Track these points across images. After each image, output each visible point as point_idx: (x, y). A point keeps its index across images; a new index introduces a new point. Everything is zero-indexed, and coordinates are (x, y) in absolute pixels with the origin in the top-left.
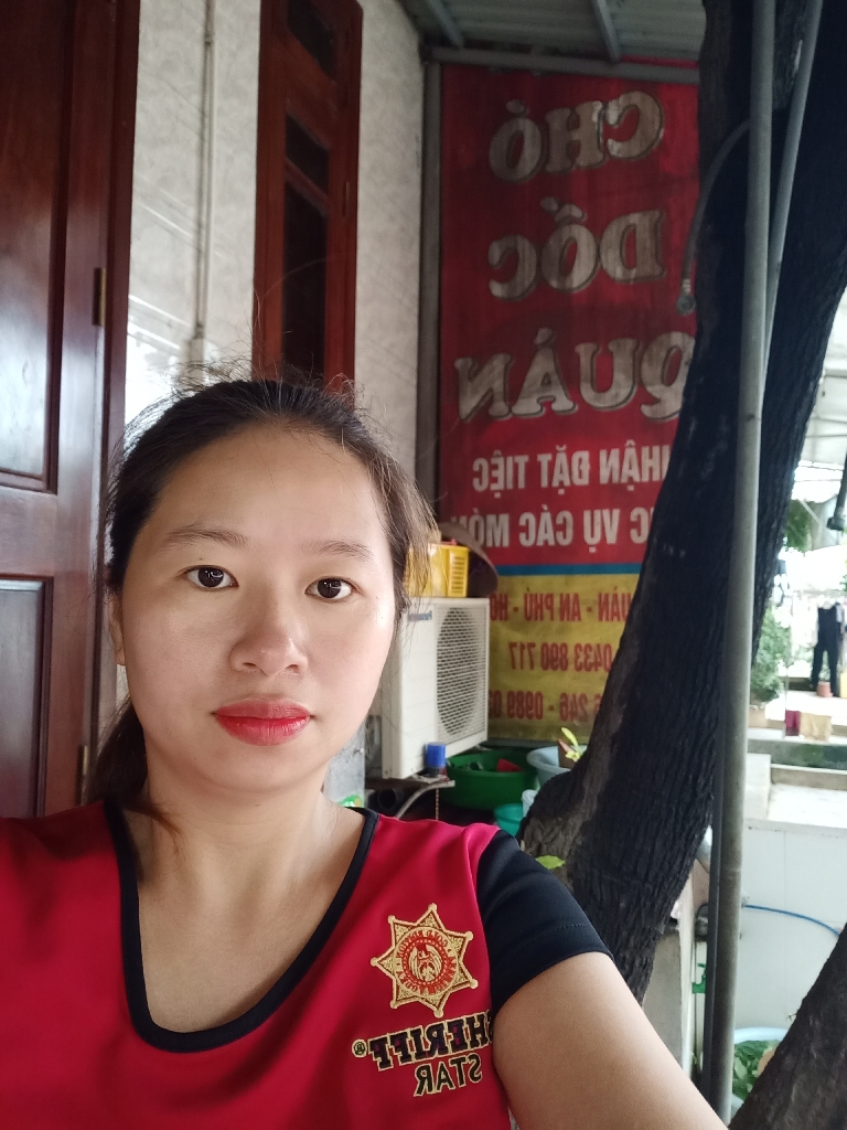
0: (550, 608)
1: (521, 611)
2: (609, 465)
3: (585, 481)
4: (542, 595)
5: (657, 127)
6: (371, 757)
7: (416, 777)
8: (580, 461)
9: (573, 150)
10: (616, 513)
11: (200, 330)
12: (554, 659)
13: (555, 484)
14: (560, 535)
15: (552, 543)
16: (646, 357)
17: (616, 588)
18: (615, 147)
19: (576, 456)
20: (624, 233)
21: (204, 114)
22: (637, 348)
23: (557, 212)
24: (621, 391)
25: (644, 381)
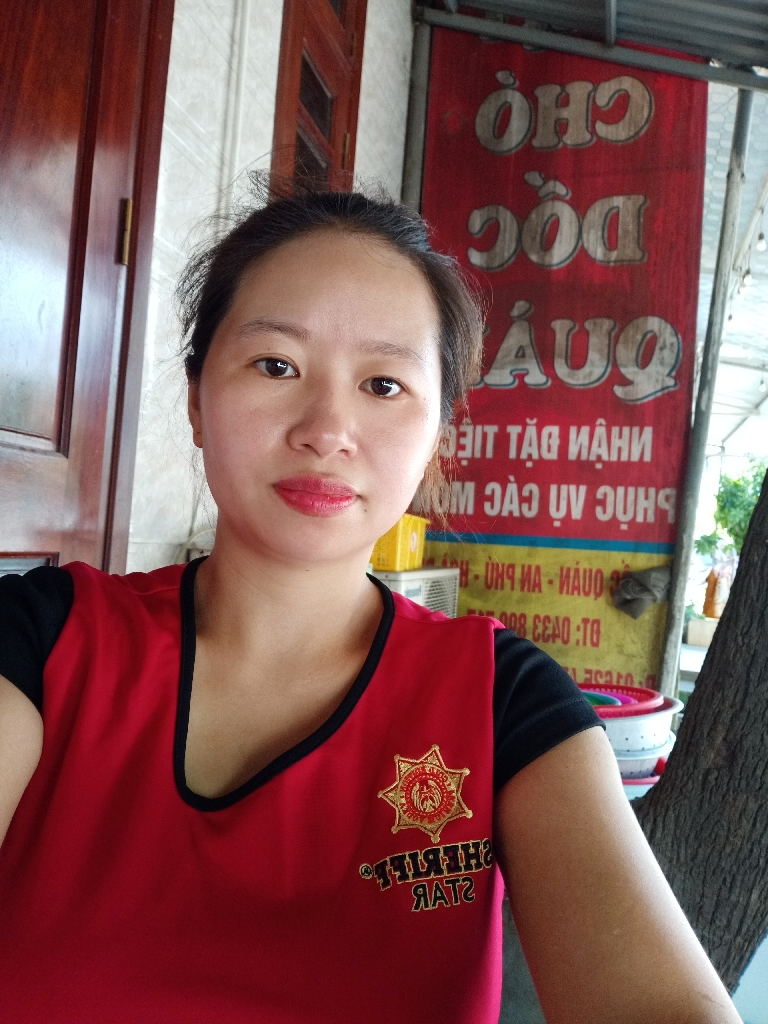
0: (512, 578)
1: (482, 579)
2: (581, 443)
3: (553, 456)
4: (503, 565)
5: (646, 113)
8: (550, 436)
9: (561, 127)
10: (583, 489)
13: (524, 456)
14: (525, 506)
15: (516, 514)
16: (621, 339)
17: (578, 563)
18: (602, 129)
19: (546, 431)
20: (607, 215)
22: (613, 328)
23: (541, 187)
24: (595, 369)
25: (619, 362)
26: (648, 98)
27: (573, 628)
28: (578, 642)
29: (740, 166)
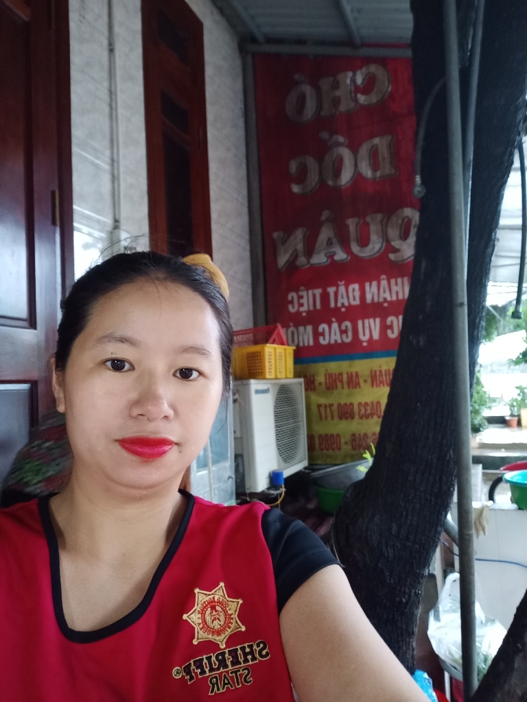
0: (341, 381)
1: (324, 385)
2: (372, 291)
3: (357, 302)
4: (335, 374)
5: (386, 85)
6: (238, 481)
7: (266, 491)
8: (354, 290)
9: (336, 102)
10: (378, 320)
11: (117, 224)
13: (339, 305)
14: (344, 336)
15: (339, 341)
16: (389, 224)
17: (380, 367)
18: (362, 98)
19: (351, 287)
20: (370, 150)
21: (112, 93)
22: (383, 219)
23: (329, 139)
24: (375, 246)
25: (389, 239)
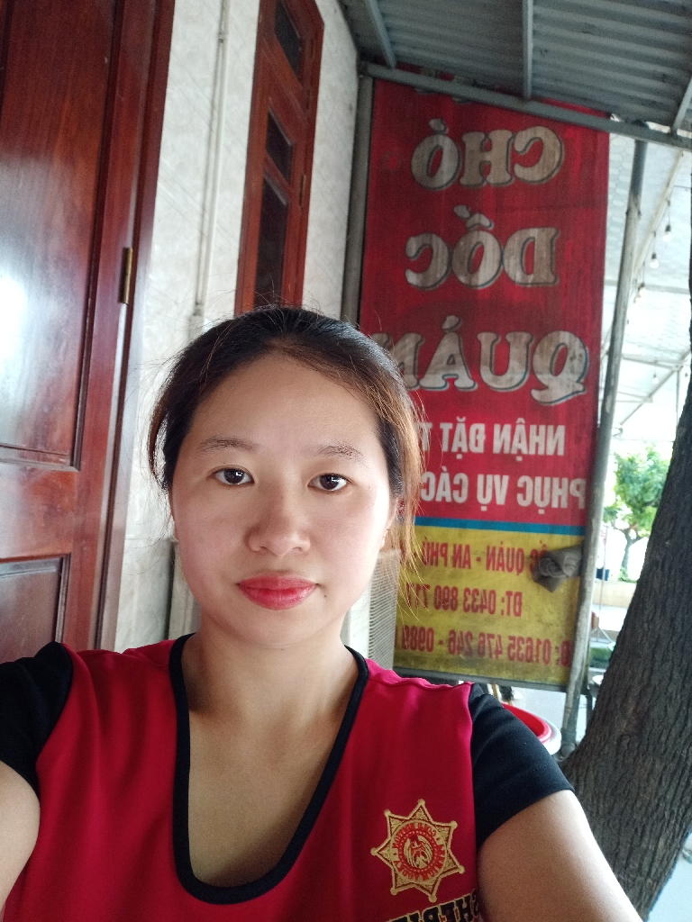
0: (445, 556)
2: (502, 437)
3: (480, 449)
4: (437, 544)
5: (557, 158)
8: (477, 432)
9: (485, 169)
10: (506, 478)
11: (199, 307)
12: (445, 600)
13: (455, 449)
14: (456, 493)
15: (449, 499)
16: (538, 350)
17: (502, 543)
18: (520, 171)
19: (474, 427)
20: (525, 244)
22: (531, 341)
23: (468, 219)
24: (515, 376)
25: (535, 370)
26: (559, 145)
27: (498, 599)
28: (502, 613)
29: (637, 205)
